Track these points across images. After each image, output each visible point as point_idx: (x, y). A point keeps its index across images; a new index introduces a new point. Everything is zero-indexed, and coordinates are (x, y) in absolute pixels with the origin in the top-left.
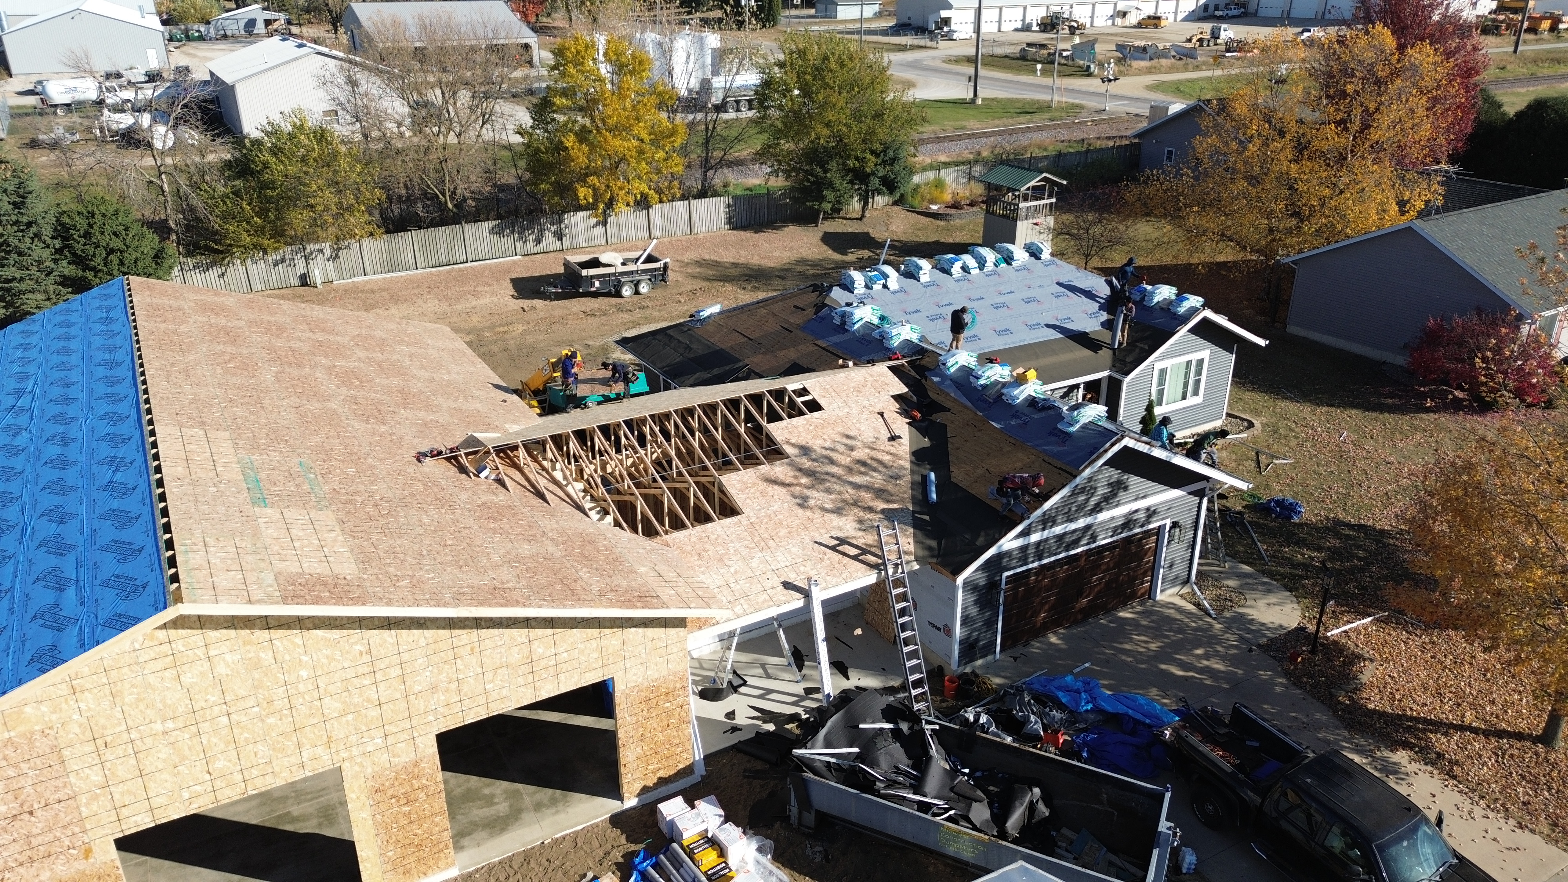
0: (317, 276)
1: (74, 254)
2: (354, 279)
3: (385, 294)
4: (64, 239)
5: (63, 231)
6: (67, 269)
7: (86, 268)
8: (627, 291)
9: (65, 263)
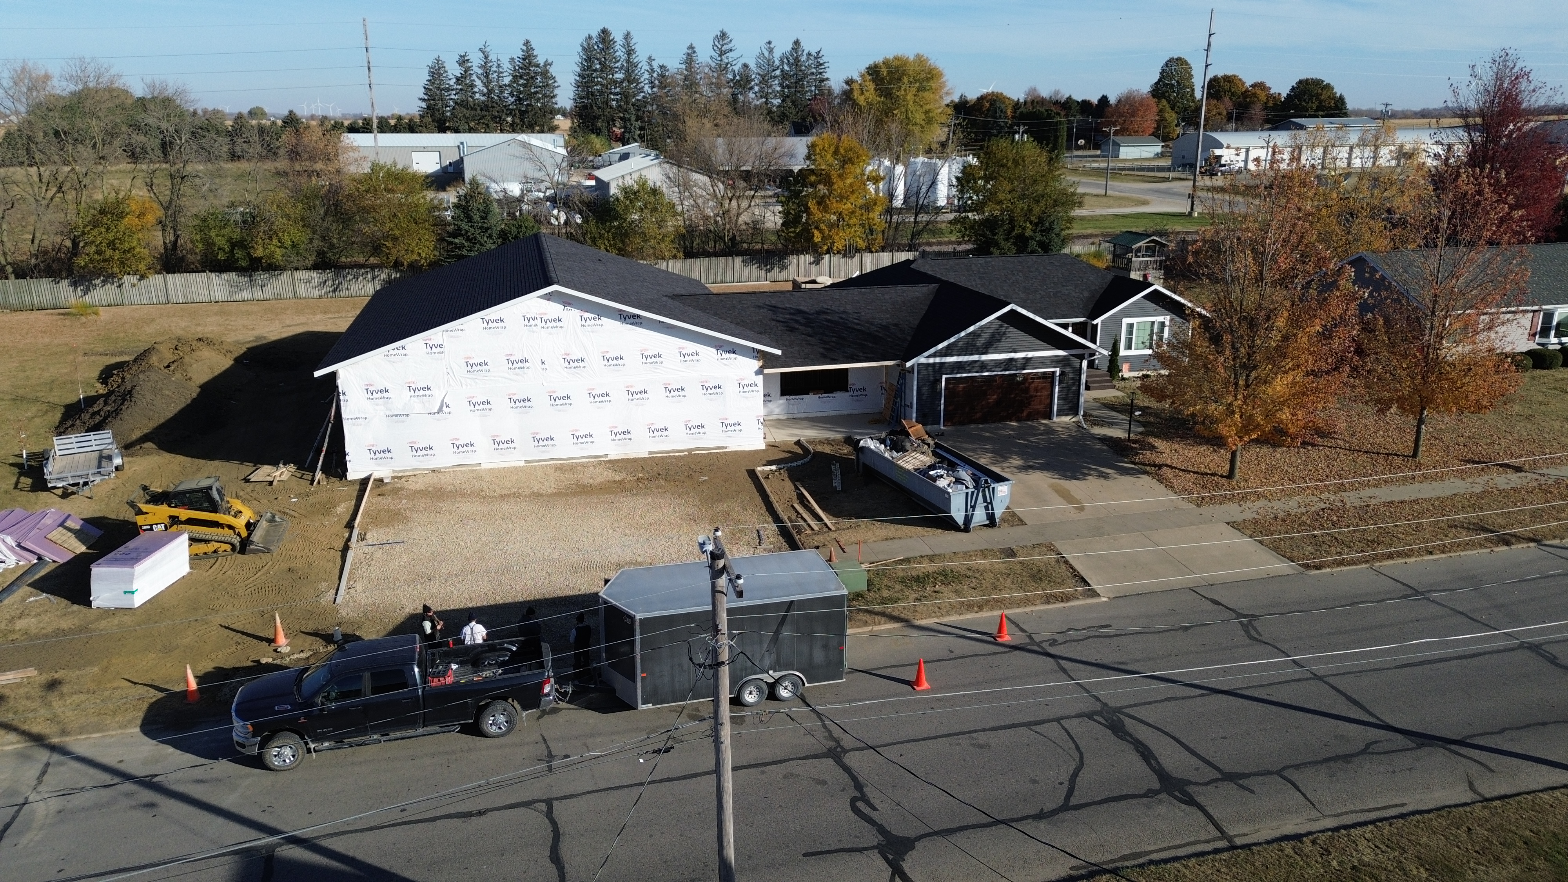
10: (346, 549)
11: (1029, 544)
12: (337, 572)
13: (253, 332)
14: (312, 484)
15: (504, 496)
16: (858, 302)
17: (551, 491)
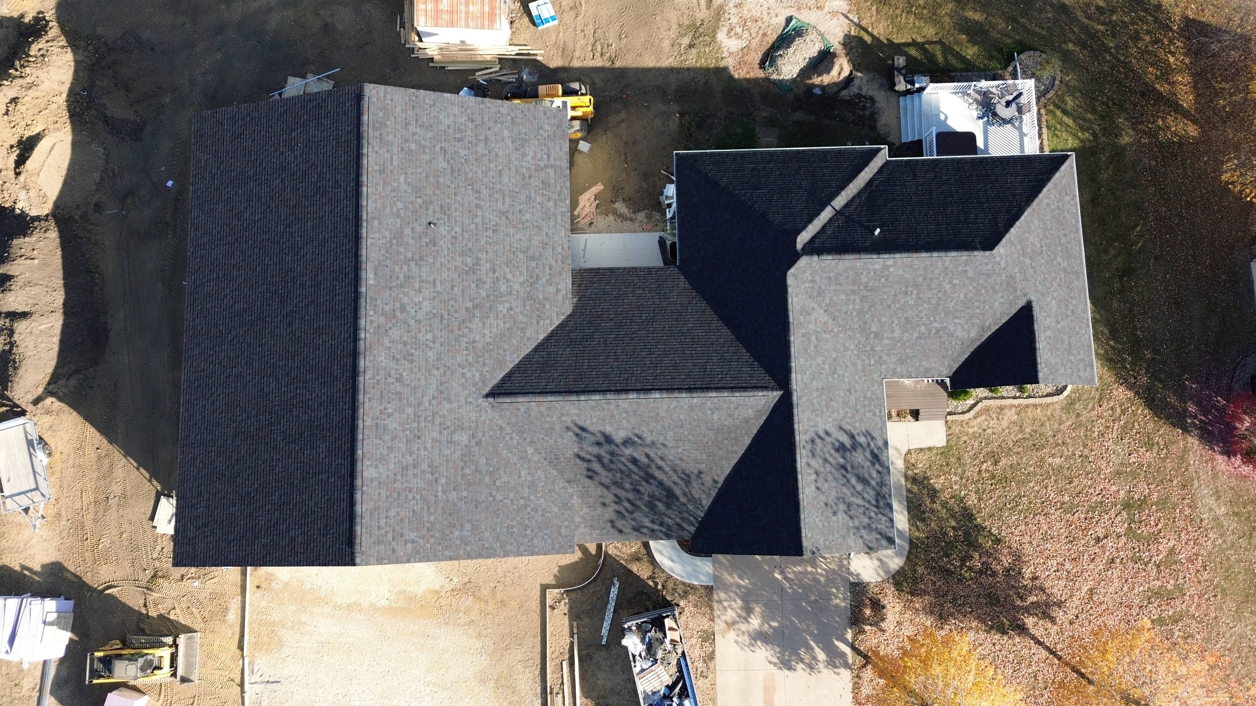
15: (349, 607)
16: (682, 427)
17: (385, 603)
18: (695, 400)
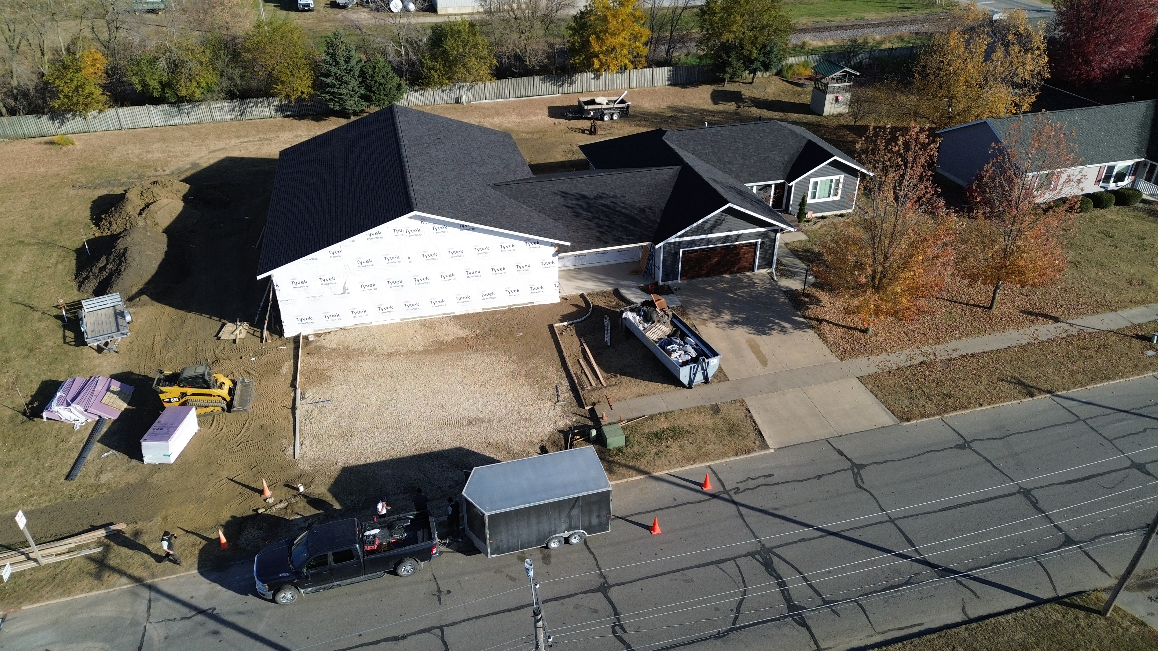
0: (464, 99)
1: (366, 85)
2: (481, 102)
3: (493, 110)
4: (363, 77)
5: (362, 74)
6: (363, 91)
7: (370, 91)
8: (606, 118)
9: (362, 88)
10: (294, 408)
11: (729, 400)
12: (291, 428)
13: (189, 159)
14: (262, 342)
15: (390, 354)
16: (624, 187)
17: (420, 348)
18: (628, 174)
